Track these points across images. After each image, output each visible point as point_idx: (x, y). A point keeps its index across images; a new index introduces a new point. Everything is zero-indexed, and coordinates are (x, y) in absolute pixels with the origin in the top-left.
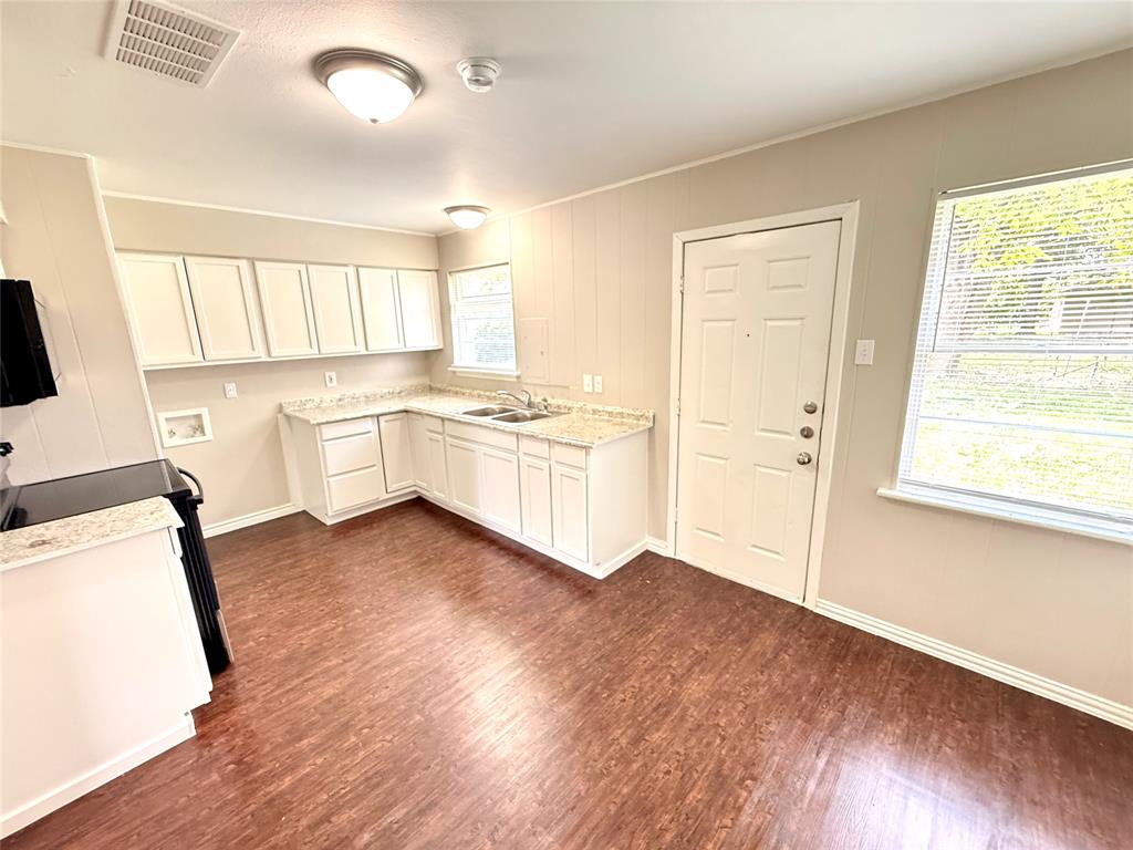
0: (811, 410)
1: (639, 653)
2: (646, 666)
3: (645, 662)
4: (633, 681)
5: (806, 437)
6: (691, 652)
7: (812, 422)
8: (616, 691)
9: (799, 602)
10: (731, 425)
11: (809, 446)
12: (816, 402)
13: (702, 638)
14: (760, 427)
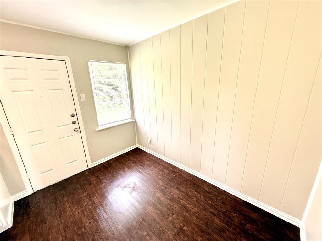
0: (73, 116)
1: (73, 214)
2: (80, 213)
3: (78, 213)
4: (84, 219)
5: (74, 124)
6: (85, 198)
7: (75, 119)
8: (84, 225)
9: (87, 168)
10: (44, 129)
11: (76, 126)
12: (73, 113)
13: (81, 194)
14: (58, 126)
